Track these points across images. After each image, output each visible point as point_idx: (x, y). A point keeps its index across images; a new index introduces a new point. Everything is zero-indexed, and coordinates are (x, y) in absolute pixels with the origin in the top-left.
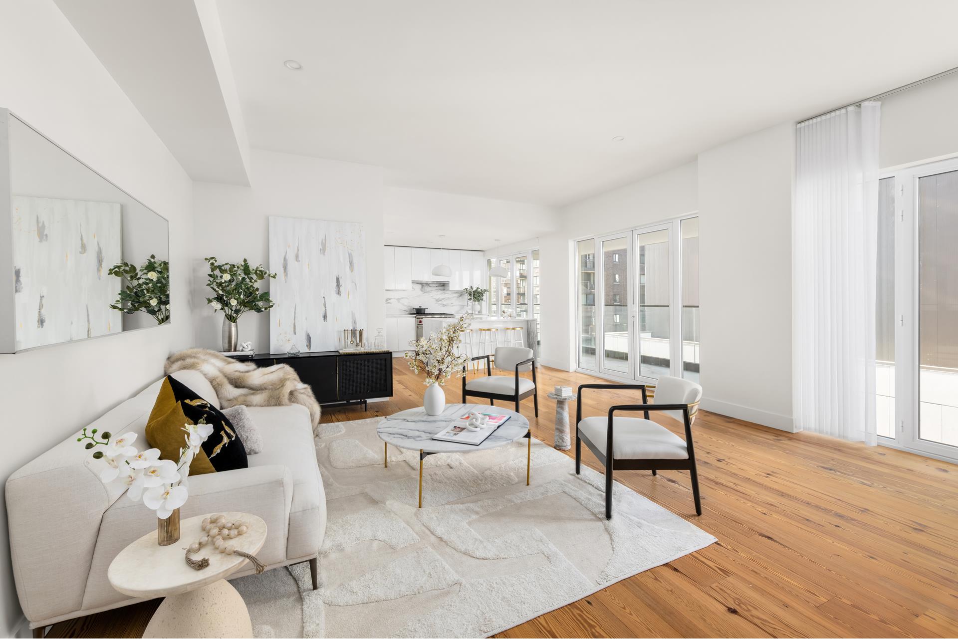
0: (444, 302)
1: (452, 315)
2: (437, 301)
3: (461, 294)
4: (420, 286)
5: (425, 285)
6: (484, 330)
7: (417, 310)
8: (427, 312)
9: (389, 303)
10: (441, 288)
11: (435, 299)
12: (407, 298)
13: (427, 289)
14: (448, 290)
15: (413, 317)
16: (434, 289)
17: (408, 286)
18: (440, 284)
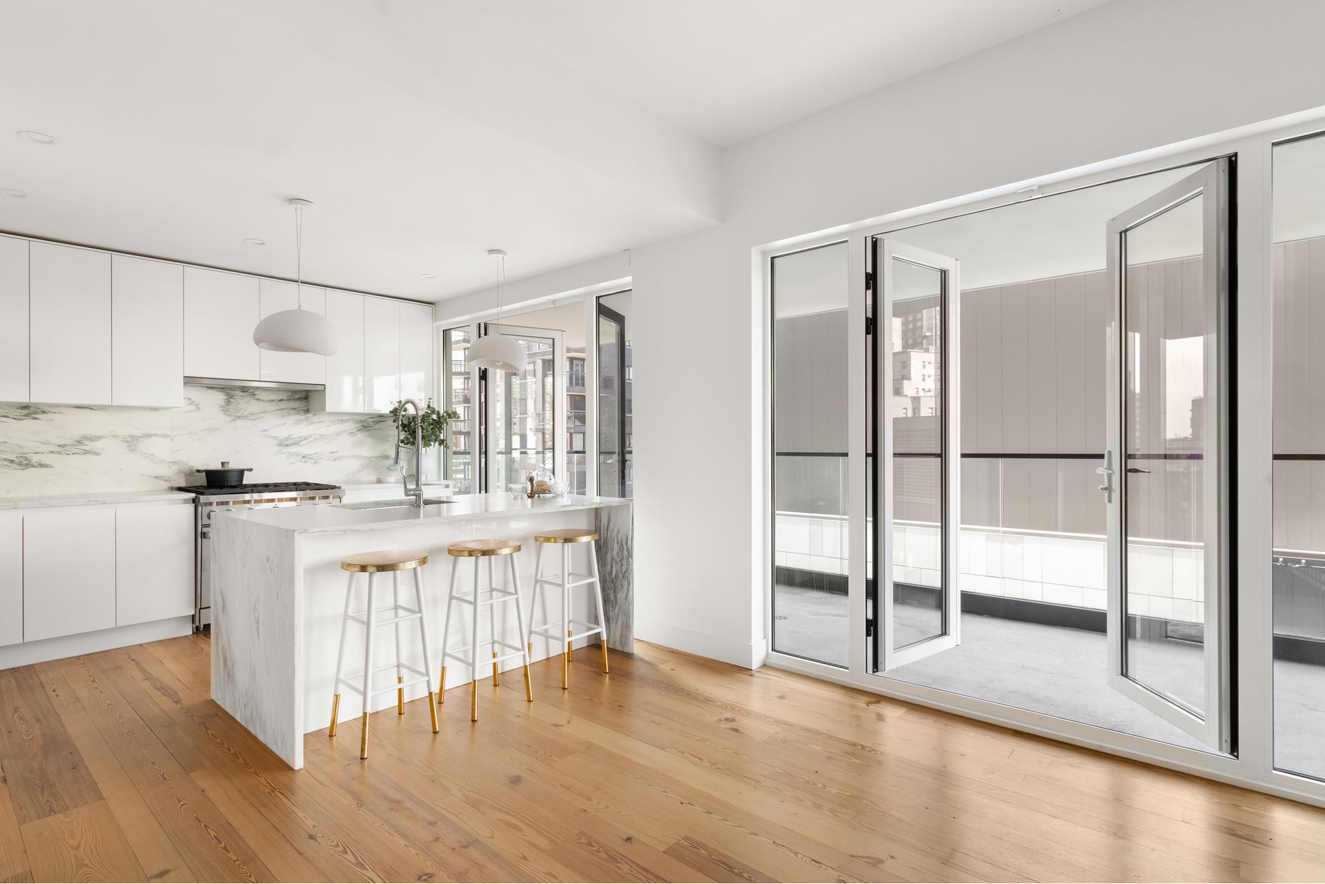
0: (304, 449)
1: (333, 487)
2: (283, 444)
3: (370, 424)
4: (219, 397)
5: (238, 393)
6: (471, 553)
7: (210, 474)
8: (248, 479)
9: (86, 452)
10: (296, 404)
11: (276, 438)
12: (165, 436)
13: (247, 405)
14: (323, 408)
15: (186, 501)
16: (274, 407)
17: (177, 395)
18: (295, 392)
